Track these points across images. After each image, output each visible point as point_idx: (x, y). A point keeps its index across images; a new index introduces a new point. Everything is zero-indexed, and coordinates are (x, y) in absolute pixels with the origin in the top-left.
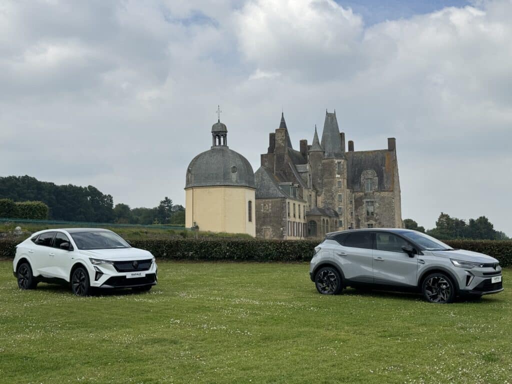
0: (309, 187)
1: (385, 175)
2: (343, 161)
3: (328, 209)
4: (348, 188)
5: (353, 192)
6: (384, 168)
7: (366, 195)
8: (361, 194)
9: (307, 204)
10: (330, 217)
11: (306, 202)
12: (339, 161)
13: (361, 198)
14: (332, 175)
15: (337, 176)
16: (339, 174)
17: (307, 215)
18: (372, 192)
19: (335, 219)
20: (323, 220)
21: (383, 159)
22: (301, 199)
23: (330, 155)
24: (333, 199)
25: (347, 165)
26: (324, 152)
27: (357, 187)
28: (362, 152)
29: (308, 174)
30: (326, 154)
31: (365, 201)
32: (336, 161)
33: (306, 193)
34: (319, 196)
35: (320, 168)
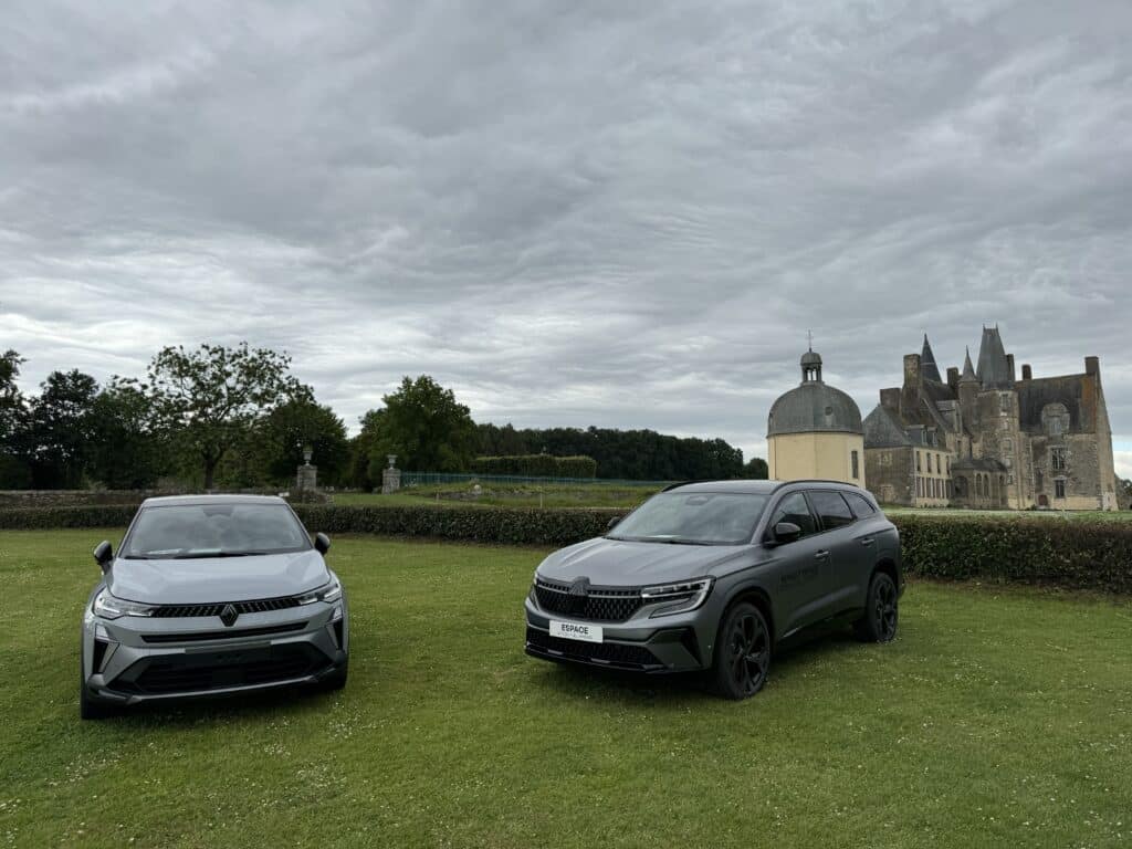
0: (956, 429)
1: (1081, 410)
2: (1010, 393)
3: (989, 460)
4: (1021, 430)
5: (1030, 436)
6: (1079, 400)
7: (1050, 439)
8: (1043, 438)
9: (955, 454)
10: (991, 471)
11: (950, 451)
12: (1005, 393)
13: (1043, 444)
14: (994, 413)
15: (1002, 414)
16: (1004, 411)
17: (953, 469)
18: (1060, 434)
19: (999, 474)
20: (979, 475)
21: (1078, 388)
22: (942, 446)
23: (990, 386)
24: (997, 446)
25: (1019, 399)
26: (981, 383)
27: (1035, 429)
28: (1044, 380)
29: (954, 414)
30: (984, 385)
31: (1049, 447)
32: (1000, 394)
33: (950, 438)
34: (975, 442)
35: (975, 404)
